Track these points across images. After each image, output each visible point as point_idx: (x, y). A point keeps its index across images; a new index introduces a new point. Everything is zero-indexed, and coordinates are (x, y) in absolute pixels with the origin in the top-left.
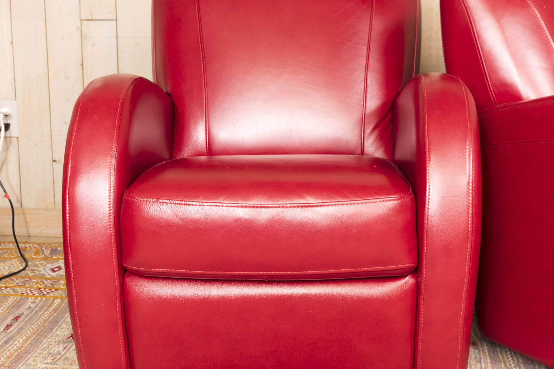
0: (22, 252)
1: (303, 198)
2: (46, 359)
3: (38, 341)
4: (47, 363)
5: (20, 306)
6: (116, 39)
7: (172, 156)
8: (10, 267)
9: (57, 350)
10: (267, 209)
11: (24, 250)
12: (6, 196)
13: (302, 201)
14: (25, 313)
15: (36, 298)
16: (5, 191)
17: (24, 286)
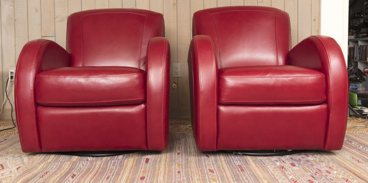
0: (14, 123)
3: (12, 145)
5: (8, 137)
8: (9, 127)
9: (18, 147)
14: (10, 138)
15: (16, 134)
16: (9, 101)
17: (12, 132)
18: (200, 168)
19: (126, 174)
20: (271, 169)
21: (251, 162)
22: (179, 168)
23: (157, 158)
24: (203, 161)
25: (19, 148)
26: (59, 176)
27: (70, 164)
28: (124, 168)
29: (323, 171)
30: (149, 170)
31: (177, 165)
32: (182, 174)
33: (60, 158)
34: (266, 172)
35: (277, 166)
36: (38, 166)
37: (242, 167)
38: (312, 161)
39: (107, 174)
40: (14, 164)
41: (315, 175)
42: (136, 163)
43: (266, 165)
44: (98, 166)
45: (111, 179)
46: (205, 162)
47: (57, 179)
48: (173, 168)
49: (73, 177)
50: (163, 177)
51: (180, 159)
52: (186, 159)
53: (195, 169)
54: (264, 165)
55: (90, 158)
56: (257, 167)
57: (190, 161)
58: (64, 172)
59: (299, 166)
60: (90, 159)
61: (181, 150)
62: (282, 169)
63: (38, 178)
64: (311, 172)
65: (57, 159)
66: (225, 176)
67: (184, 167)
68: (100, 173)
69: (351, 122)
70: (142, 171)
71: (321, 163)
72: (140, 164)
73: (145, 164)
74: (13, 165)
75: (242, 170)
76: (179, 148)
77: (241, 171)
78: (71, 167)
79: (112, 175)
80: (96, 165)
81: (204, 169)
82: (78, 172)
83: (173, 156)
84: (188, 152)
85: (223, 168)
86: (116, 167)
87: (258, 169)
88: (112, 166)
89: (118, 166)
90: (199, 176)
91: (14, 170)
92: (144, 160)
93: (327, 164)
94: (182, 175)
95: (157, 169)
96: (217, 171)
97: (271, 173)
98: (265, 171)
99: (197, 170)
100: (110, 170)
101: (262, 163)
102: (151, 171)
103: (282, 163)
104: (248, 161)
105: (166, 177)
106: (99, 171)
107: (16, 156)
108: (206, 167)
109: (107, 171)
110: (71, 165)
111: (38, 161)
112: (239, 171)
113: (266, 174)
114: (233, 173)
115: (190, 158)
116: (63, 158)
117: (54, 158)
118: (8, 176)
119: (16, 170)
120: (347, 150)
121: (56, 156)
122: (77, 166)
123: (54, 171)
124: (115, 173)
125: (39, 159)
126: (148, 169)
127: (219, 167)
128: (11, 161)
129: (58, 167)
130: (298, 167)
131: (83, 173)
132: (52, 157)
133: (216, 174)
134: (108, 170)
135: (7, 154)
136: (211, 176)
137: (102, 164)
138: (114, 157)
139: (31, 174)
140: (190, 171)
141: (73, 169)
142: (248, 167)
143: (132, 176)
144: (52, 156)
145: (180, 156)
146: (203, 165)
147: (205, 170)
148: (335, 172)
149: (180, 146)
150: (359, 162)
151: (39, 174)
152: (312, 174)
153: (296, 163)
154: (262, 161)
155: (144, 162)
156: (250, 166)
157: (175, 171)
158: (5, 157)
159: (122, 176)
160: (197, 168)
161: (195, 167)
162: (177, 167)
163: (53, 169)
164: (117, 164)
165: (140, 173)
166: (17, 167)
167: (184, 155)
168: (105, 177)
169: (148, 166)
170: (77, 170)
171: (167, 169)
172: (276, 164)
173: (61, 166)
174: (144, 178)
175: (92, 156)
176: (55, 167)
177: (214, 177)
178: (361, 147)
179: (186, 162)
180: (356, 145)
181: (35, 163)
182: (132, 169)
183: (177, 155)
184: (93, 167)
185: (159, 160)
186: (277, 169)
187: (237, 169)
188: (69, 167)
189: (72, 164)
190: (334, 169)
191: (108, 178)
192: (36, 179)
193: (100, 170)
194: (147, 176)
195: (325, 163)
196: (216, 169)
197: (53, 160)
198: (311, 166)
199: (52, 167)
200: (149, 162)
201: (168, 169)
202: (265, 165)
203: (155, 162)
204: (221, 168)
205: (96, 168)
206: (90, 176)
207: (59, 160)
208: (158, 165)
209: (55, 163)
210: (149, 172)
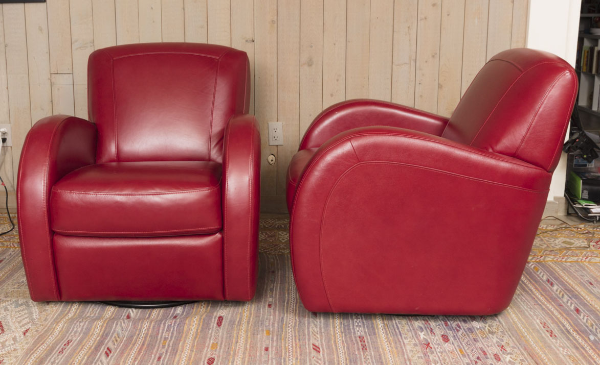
0: (12, 219)
1: (153, 189)
2: (15, 285)
3: (11, 275)
4: (14, 288)
5: (5, 253)
6: (72, 85)
7: (95, 161)
8: (3, 229)
9: (22, 280)
10: (133, 196)
11: (14, 218)
12: (3, 184)
13: (153, 191)
14: (7, 258)
15: (16, 248)
16: (2, 181)
17: (10, 241)
18: (299, 340)
19: (187, 351)
20: (408, 348)
21: (381, 330)
22: (268, 339)
23: (236, 314)
24: (306, 325)
25: (23, 282)
26: (87, 352)
27: (102, 326)
28: (184, 335)
29: (490, 355)
30: (221, 344)
31: (265, 332)
32: (272, 354)
33: (87, 311)
34: (400, 353)
35: (419, 341)
36: (55, 328)
37: (364, 342)
38: (478, 329)
39: (158, 350)
40: (19, 323)
41: (474, 363)
42: (203, 325)
43: (403, 336)
44: (145, 330)
45: (163, 360)
46: (308, 328)
47: (83, 358)
48: (259, 339)
49: (108, 355)
50: (242, 359)
51: (272, 317)
52: (281, 318)
53: (292, 342)
54: (399, 337)
55: (133, 312)
56: (389, 341)
57: (286, 324)
58: (93, 343)
59: (454, 341)
60: (132, 315)
61: (274, 296)
62: (427, 348)
63: (56, 355)
64: (469, 358)
65: (83, 312)
66: (336, 361)
67: (275, 338)
68: (148, 345)
69: (566, 232)
70: (211, 345)
71: (491, 335)
72: (209, 330)
73: (216, 328)
74: (17, 324)
75: (364, 347)
76: (272, 290)
77: (362, 349)
78: (104, 331)
79: (165, 352)
80: (141, 328)
81: (306, 343)
82: (114, 344)
83: (261, 310)
84: (284, 302)
85: (335, 341)
86: (172, 333)
87: (389, 346)
88: (167, 331)
89: (175, 333)
90: (297, 359)
91: (20, 336)
92: (215, 321)
93: (499, 339)
94: (270, 356)
95: (234, 340)
96: (325, 350)
97: (407, 355)
98: (398, 352)
99: (294, 345)
100: (162, 341)
101: (397, 331)
102: (225, 346)
103: (428, 335)
104: (377, 326)
105: (247, 359)
106: (147, 342)
107: (20, 303)
108: (309, 340)
109: (158, 341)
110: (104, 328)
111: (54, 315)
112: (358, 349)
113: (399, 359)
114: (349, 355)
115: (287, 316)
116: (91, 309)
117: (78, 309)
118: (13, 349)
119: (22, 337)
120: (540, 305)
121: (81, 306)
122: (112, 330)
123: (79, 339)
124: (170, 348)
125: (55, 311)
126: (220, 339)
127: (329, 340)
128: (13, 313)
129: (84, 330)
130: (453, 344)
131: (122, 345)
132: (75, 307)
133: (323, 355)
134: (160, 341)
135: (6, 297)
136: (315, 360)
137: (151, 328)
138: (169, 309)
139: (44, 347)
140: (283, 347)
141: (107, 335)
142: (375, 340)
143: (195, 355)
144: (75, 305)
145: (272, 310)
146: (304, 335)
147: (307, 346)
148: (508, 358)
149: (274, 287)
150: (551, 336)
151: (57, 345)
152: (471, 361)
153: (450, 334)
154: (398, 329)
155: (215, 325)
156: (378, 339)
157: (261, 347)
158: (4, 304)
159: (181, 355)
160: (296, 341)
161: (292, 339)
162: (265, 338)
163: (78, 334)
164: (174, 329)
165: (207, 350)
166: (24, 329)
167: (277, 309)
168: (155, 356)
169: (221, 334)
170: (113, 338)
171: (249, 341)
172: (420, 335)
173: (88, 329)
174: (213, 362)
175: (136, 308)
176: (79, 330)
177: (320, 362)
178: (566, 298)
179: (280, 325)
180: (558, 292)
181: (49, 320)
182: (195, 338)
183: (267, 308)
184: (137, 333)
185: (238, 319)
186: (419, 348)
187: (356, 345)
188: (100, 331)
189: (105, 325)
190: (509, 350)
191: (159, 358)
192: (53, 356)
193: (148, 339)
194: (218, 357)
195: (497, 337)
196: (324, 343)
197: (77, 314)
198: (473, 341)
199: (75, 329)
200: (223, 323)
201: (251, 341)
202: (402, 338)
203: (232, 323)
204: (333, 342)
205: (142, 335)
206: (133, 353)
207: (86, 313)
208: (235, 332)
209: (80, 322)
210: (221, 348)
